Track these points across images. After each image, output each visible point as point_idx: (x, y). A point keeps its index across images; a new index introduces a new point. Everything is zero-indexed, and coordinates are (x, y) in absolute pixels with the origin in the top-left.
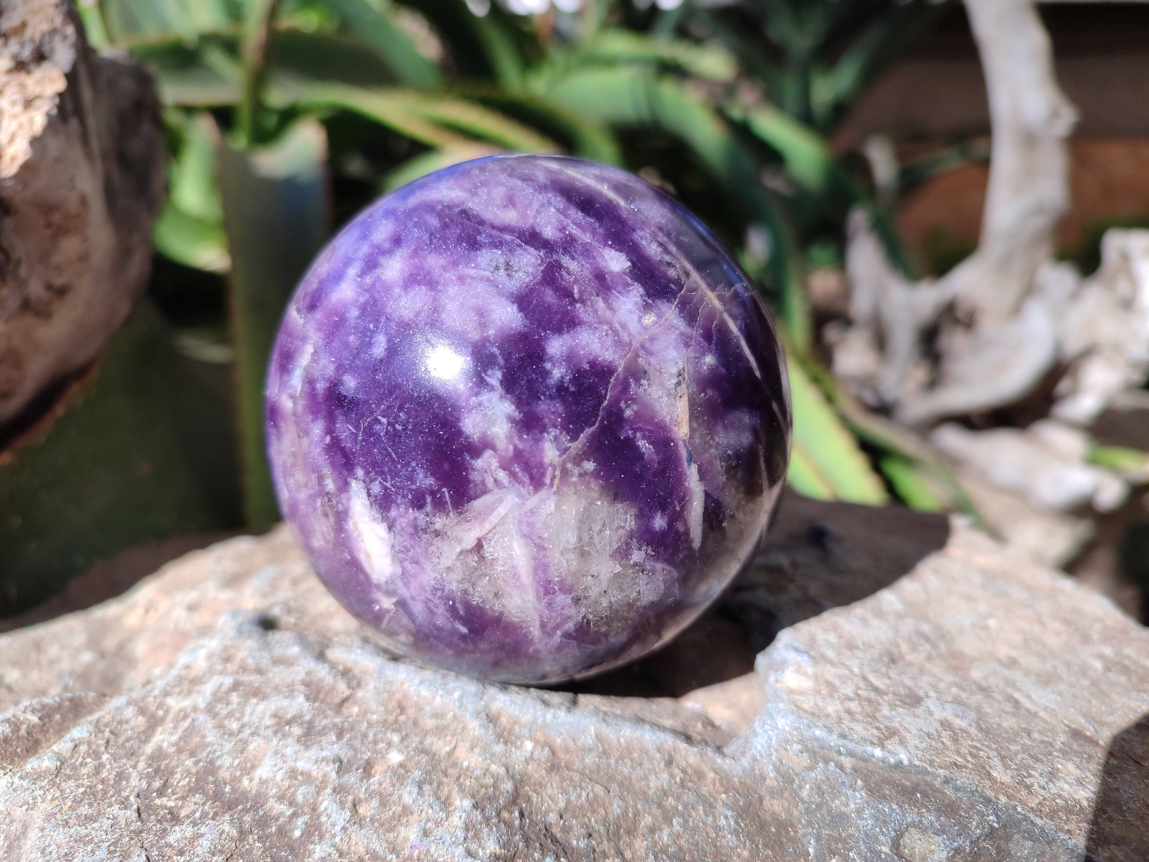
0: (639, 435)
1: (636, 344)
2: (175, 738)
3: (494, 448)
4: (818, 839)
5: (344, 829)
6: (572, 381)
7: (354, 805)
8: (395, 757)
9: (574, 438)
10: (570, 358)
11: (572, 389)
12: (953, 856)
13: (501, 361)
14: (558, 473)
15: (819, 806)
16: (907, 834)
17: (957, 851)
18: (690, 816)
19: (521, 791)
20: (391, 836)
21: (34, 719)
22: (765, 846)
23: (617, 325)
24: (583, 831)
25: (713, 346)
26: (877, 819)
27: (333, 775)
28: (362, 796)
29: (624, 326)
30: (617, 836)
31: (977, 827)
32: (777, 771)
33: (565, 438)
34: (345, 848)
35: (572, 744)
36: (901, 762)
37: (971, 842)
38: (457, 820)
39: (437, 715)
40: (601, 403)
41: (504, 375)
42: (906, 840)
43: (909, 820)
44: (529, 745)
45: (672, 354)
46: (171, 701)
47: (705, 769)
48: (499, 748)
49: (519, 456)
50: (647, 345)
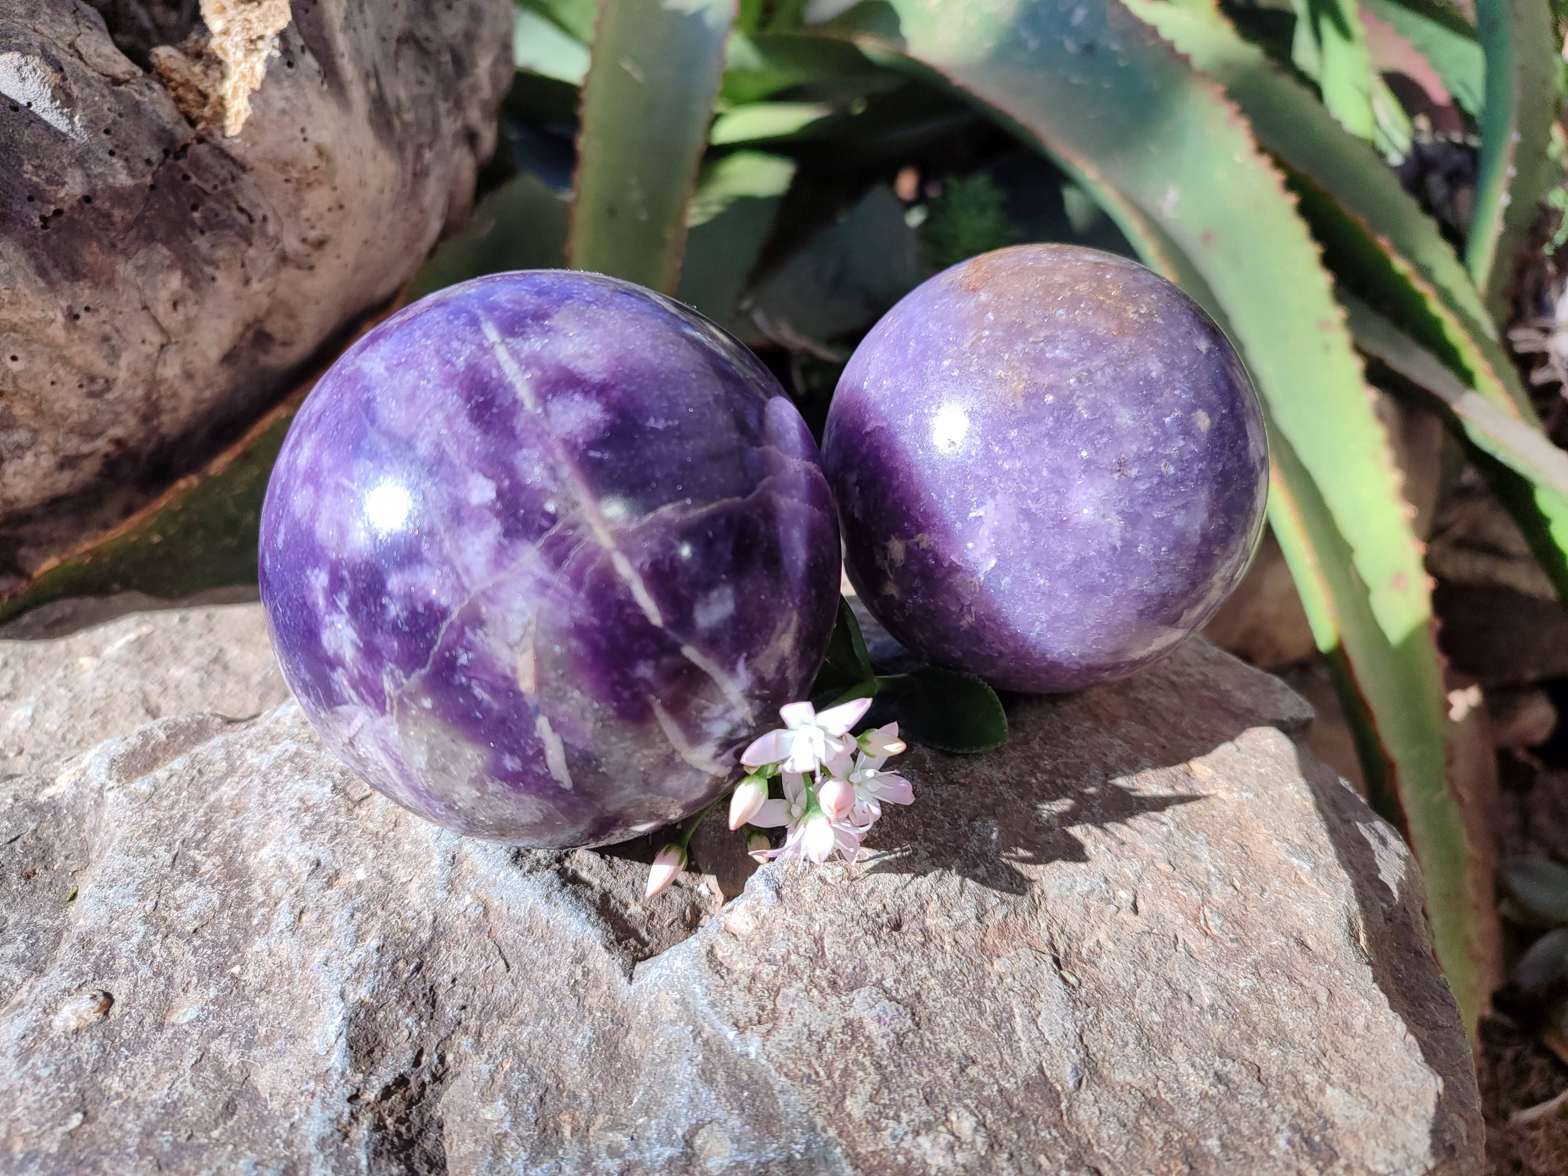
0: (474, 683)
1: (475, 590)
2: (234, 792)
3: (343, 666)
4: (646, 1093)
5: (281, 932)
6: (407, 621)
7: (302, 912)
8: (360, 874)
9: (408, 676)
10: (409, 596)
11: (407, 629)
12: (734, 1168)
13: (350, 585)
14: (395, 703)
15: (663, 1062)
16: (708, 1127)
17: (741, 1165)
18: (559, 1021)
19: (435, 945)
20: (307, 951)
21: (162, 736)
22: (600, 1078)
23: (459, 569)
24: (461, 1002)
25: (582, 595)
26: (692, 1100)
27: (304, 877)
28: (311, 905)
29: (468, 571)
30: (489, 1015)
31: (774, 1151)
32: (650, 1010)
33: (399, 673)
34: (275, 950)
35: (505, 911)
36: (747, 1055)
37: (758, 1162)
38: (354, 959)
39: (416, 842)
40: (430, 648)
41: (350, 601)
42: (704, 1133)
43: (717, 1115)
44: (468, 899)
45: (519, 603)
46: (249, 753)
47: (605, 980)
48: (441, 895)
49: (363, 679)
50: (490, 593)
